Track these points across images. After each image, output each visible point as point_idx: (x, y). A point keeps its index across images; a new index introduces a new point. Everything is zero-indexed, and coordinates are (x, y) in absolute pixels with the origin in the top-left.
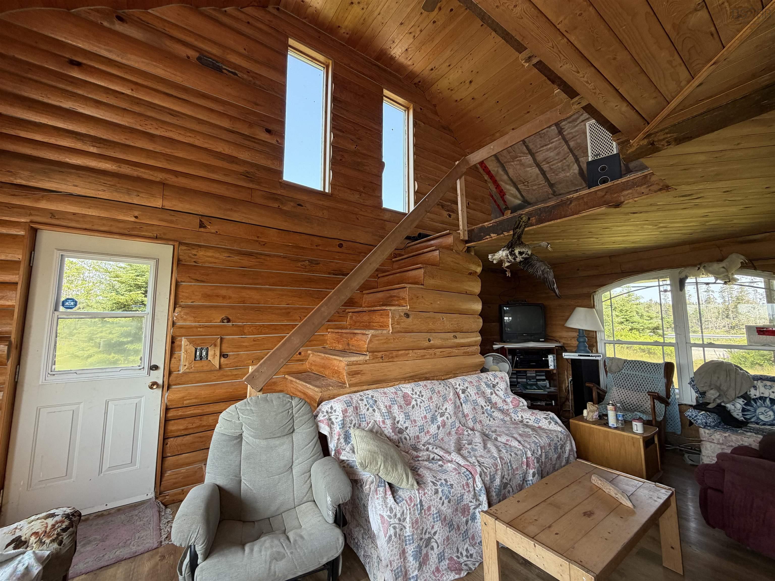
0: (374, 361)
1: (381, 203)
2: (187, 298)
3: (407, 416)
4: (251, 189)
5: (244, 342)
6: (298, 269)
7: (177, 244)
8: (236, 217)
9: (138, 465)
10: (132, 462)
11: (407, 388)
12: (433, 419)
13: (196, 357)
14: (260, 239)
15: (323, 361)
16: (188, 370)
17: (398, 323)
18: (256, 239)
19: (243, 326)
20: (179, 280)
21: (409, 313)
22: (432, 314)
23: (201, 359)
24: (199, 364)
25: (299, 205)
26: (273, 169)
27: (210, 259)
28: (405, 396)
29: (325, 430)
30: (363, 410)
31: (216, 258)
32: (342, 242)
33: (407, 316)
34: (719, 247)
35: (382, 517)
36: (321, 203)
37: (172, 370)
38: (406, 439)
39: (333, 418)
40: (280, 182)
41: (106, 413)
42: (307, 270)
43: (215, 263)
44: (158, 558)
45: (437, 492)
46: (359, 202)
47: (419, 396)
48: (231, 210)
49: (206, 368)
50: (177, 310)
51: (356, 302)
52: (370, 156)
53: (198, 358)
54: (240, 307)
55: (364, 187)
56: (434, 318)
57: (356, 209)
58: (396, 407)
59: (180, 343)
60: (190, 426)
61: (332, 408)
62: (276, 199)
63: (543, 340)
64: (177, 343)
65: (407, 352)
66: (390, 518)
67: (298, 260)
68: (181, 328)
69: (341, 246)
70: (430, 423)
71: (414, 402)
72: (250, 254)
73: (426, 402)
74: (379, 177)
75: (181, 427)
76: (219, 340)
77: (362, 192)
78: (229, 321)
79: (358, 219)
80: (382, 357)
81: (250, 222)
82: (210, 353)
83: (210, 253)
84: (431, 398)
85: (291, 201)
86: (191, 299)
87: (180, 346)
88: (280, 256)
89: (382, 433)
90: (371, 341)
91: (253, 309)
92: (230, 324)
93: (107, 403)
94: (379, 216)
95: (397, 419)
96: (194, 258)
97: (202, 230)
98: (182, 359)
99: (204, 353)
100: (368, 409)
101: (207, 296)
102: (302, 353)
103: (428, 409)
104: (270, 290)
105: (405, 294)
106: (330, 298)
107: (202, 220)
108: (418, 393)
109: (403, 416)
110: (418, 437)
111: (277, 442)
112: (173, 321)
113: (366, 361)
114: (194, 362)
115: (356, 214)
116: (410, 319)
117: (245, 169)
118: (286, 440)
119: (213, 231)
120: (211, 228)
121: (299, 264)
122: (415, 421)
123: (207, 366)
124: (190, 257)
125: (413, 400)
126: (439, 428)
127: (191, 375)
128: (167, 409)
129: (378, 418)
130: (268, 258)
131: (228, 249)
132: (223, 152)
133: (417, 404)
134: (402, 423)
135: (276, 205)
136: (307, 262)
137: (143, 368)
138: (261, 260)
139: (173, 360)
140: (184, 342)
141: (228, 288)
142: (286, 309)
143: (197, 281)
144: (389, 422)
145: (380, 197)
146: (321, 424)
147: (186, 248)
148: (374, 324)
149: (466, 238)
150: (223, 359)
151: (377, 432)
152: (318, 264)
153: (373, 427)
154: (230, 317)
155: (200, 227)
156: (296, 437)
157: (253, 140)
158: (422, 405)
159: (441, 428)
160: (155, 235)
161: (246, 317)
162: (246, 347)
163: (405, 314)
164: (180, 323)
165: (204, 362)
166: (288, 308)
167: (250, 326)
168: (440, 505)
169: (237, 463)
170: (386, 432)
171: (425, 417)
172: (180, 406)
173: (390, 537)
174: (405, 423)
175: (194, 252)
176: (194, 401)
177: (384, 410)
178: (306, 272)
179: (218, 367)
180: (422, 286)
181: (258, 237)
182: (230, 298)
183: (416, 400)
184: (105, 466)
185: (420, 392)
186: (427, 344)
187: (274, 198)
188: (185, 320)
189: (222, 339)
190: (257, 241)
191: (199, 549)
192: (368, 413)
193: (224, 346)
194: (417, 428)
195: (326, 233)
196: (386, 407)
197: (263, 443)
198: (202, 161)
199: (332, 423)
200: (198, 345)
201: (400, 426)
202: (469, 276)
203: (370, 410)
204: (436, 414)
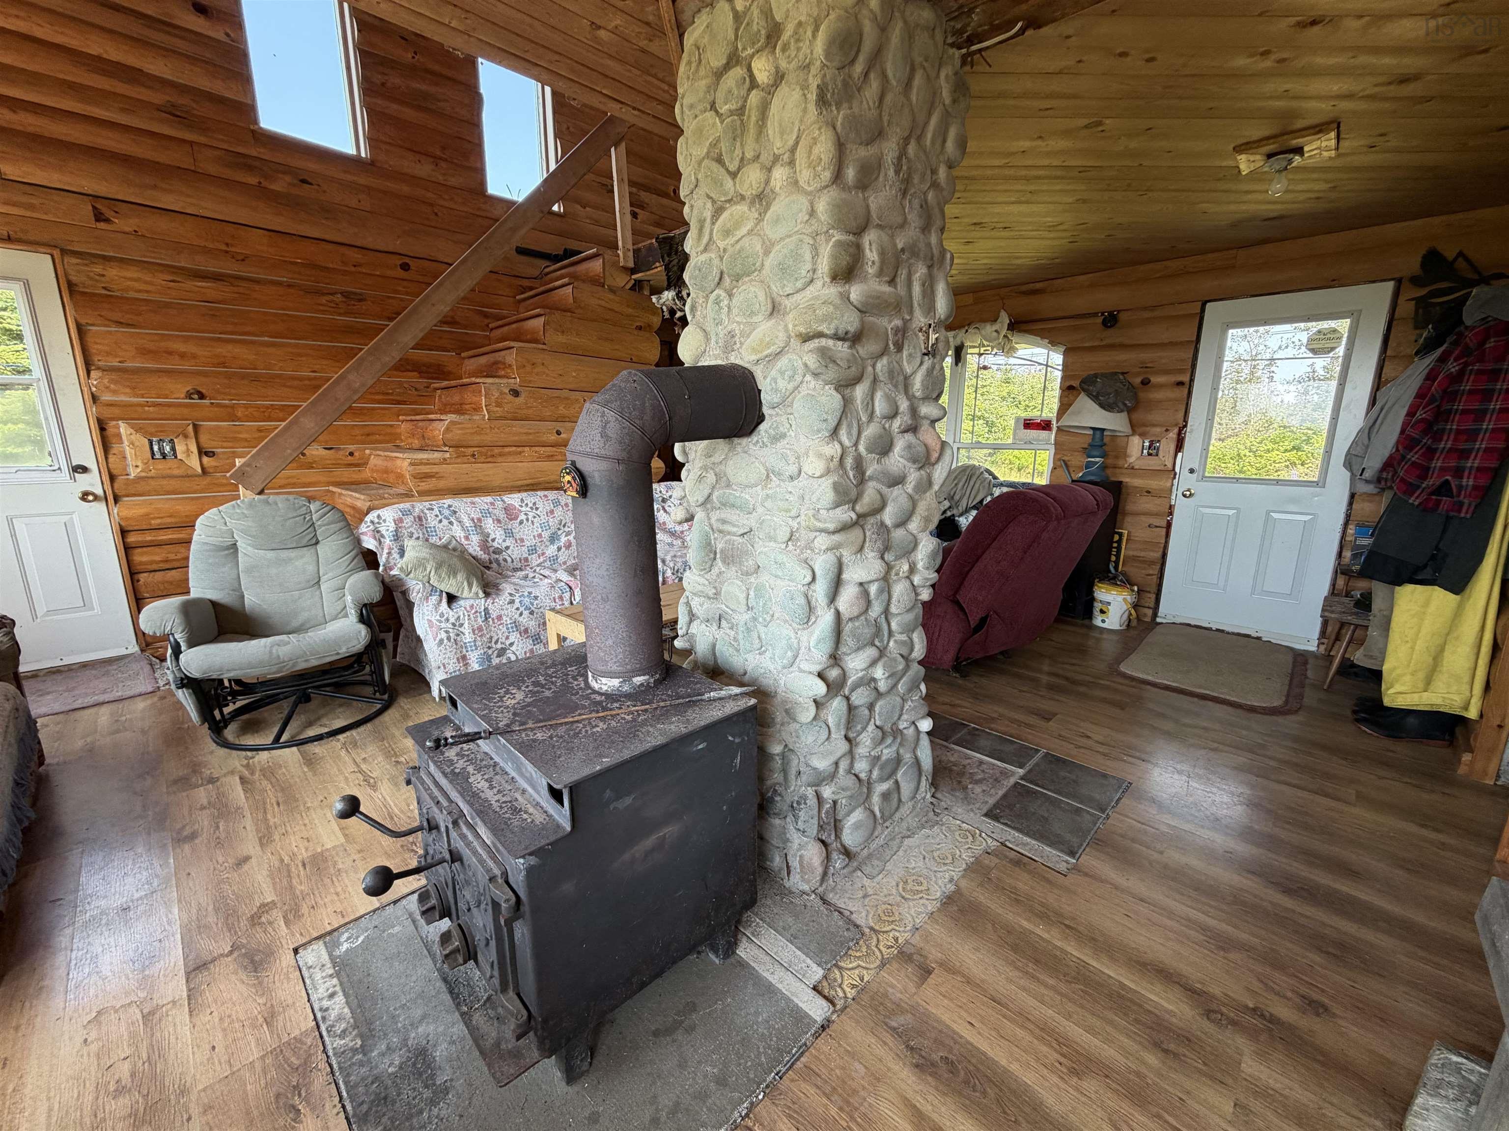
0: (459, 460)
1: (482, 183)
2: (108, 354)
3: (509, 533)
4: (191, 143)
5: (239, 433)
6: (321, 308)
7: (57, 253)
8: (168, 201)
9: (97, 610)
10: (86, 604)
11: (513, 499)
12: (553, 539)
13: (153, 454)
14: (233, 249)
15: (385, 464)
16: (143, 474)
17: (499, 405)
18: (224, 248)
19: (233, 407)
20: (83, 321)
21: (519, 389)
22: (565, 393)
23: (164, 458)
24: (161, 465)
25: (304, 181)
26: (228, 99)
27: (136, 285)
28: (507, 509)
29: (369, 543)
30: (432, 522)
31: (146, 283)
32: (407, 260)
33: (516, 393)
34: (1002, 299)
35: (430, 621)
36: (349, 177)
37: (115, 472)
38: (505, 560)
39: (383, 530)
40: (253, 131)
41: (13, 535)
42: (342, 311)
43: (147, 292)
44: (156, 699)
45: (512, 602)
46: (433, 179)
47: (532, 508)
48: (155, 187)
49: (176, 472)
50: (93, 373)
51: (450, 373)
52: (449, 78)
53: (158, 456)
54: (220, 373)
55: (443, 148)
56: (567, 398)
57: (429, 195)
58: (490, 520)
59: (116, 430)
60: (172, 556)
61: (379, 517)
62: (250, 168)
64: (110, 431)
65: (519, 449)
66: (440, 622)
67: (319, 293)
68: (111, 405)
69: (405, 267)
70: (548, 543)
71: (522, 517)
72: (217, 278)
73: (542, 517)
74: (475, 125)
75: (157, 558)
76: (191, 427)
77: (441, 158)
78: (202, 396)
79: (436, 214)
80: (474, 455)
81: (202, 212)
82: (180, 448)
83: (132, 273)
84: (552, 512)
85: (284, 173)
86: (116, 356)
87: (119, 435)
88: (280, 284)
89: (464, 551)
90: (447, 429)
91: (243, 377)
92: (206, 402)
93: (10, 521)
94: (479, 209)
95: (492, 536)
96: (102, 282)
97: (102, 225)
98: (128, 456)
99: (167, 449)
100: (440, 521)
101: (144, 352)
102: (356, 454)
103: (545, 526)
104: (273, 345)
105: (511, 357)
106: (362, 359)
107: (98, 206)
108: (530, 505)
109: (502, 532)
110: (526, 560)
111: (292, 554)
112: (92, 394)
113: (445, 459)
114: (151, 461)
115: (431, 205)
116: (520, 400)
117: (168, 98)
118: (308, 553)
119: (127, 229)
120: (119, 223)
121: (324, 300)
122: (522, 540)
123: (178, 468)
124: (91, 279)
125: (522, 514)
126: (559, 549)
127: (152, 483)
128: (124, 532)
129: (458, 532)
130: (257, 287)
131: (167, 266)
132: (105, 56)
133: (527, 520)
134: (500, 541)
135: (253, 180)
136: (339, 296)
137: (59, 469)
138: (241, 290)
139: (112, 459)
140: (124, 429)
141: (186, 339)
142: (310, 379)
143: (119, 323)
144: (475, 539)
145: (479, 172)
146: (363, 538)
147: (78, 261)
148: (467, 407)
149: (631, 264)
150: (206, 459)
151: (455, 550)
152: (360, 300)
153: (449, 543)
154: (204, 391)
155: (98, 220)
156: (323, 549)
157: (167, 29)
158: (535, 520)
159: (563, 549)
160: (5, 233)
161: (233, 391)
162: (246, 440)
163: (511, 390)
164: (106, 397)
165: (170, 463)
166: (315, 378)
167: (246, 407)
168: (517, 616)
169: (235, 576)
170: (471, 550)
171: (540, 536)
172: (145, 527)
173: (441, 641)
174: (504, 541)
175: (98, 269)
176: (169, 520)
177: (468, 523)
178: (340, 314)
179: (199, 470)
180: (544, 347)
181: (227, 245)
182: (194, 356)
183: (526, 514)
184: (41, 611)
185: (535, 504)
186: (553, 438)
187: (245, 163)
188: (115, 392)
189: (196, 428)
190: (227, 252)
191: (180, 637)
192: (440, 526)
193: (203, 438)
194: (525, 549)
195: (369, 241)
196: (473, 520)
197: (271, 555)
198: (61, 76)
199: (383, 536)
200: (152, 435)
201: (495, 544)
202: (636, 332)
203: (445, 522)
204: (559, 532)
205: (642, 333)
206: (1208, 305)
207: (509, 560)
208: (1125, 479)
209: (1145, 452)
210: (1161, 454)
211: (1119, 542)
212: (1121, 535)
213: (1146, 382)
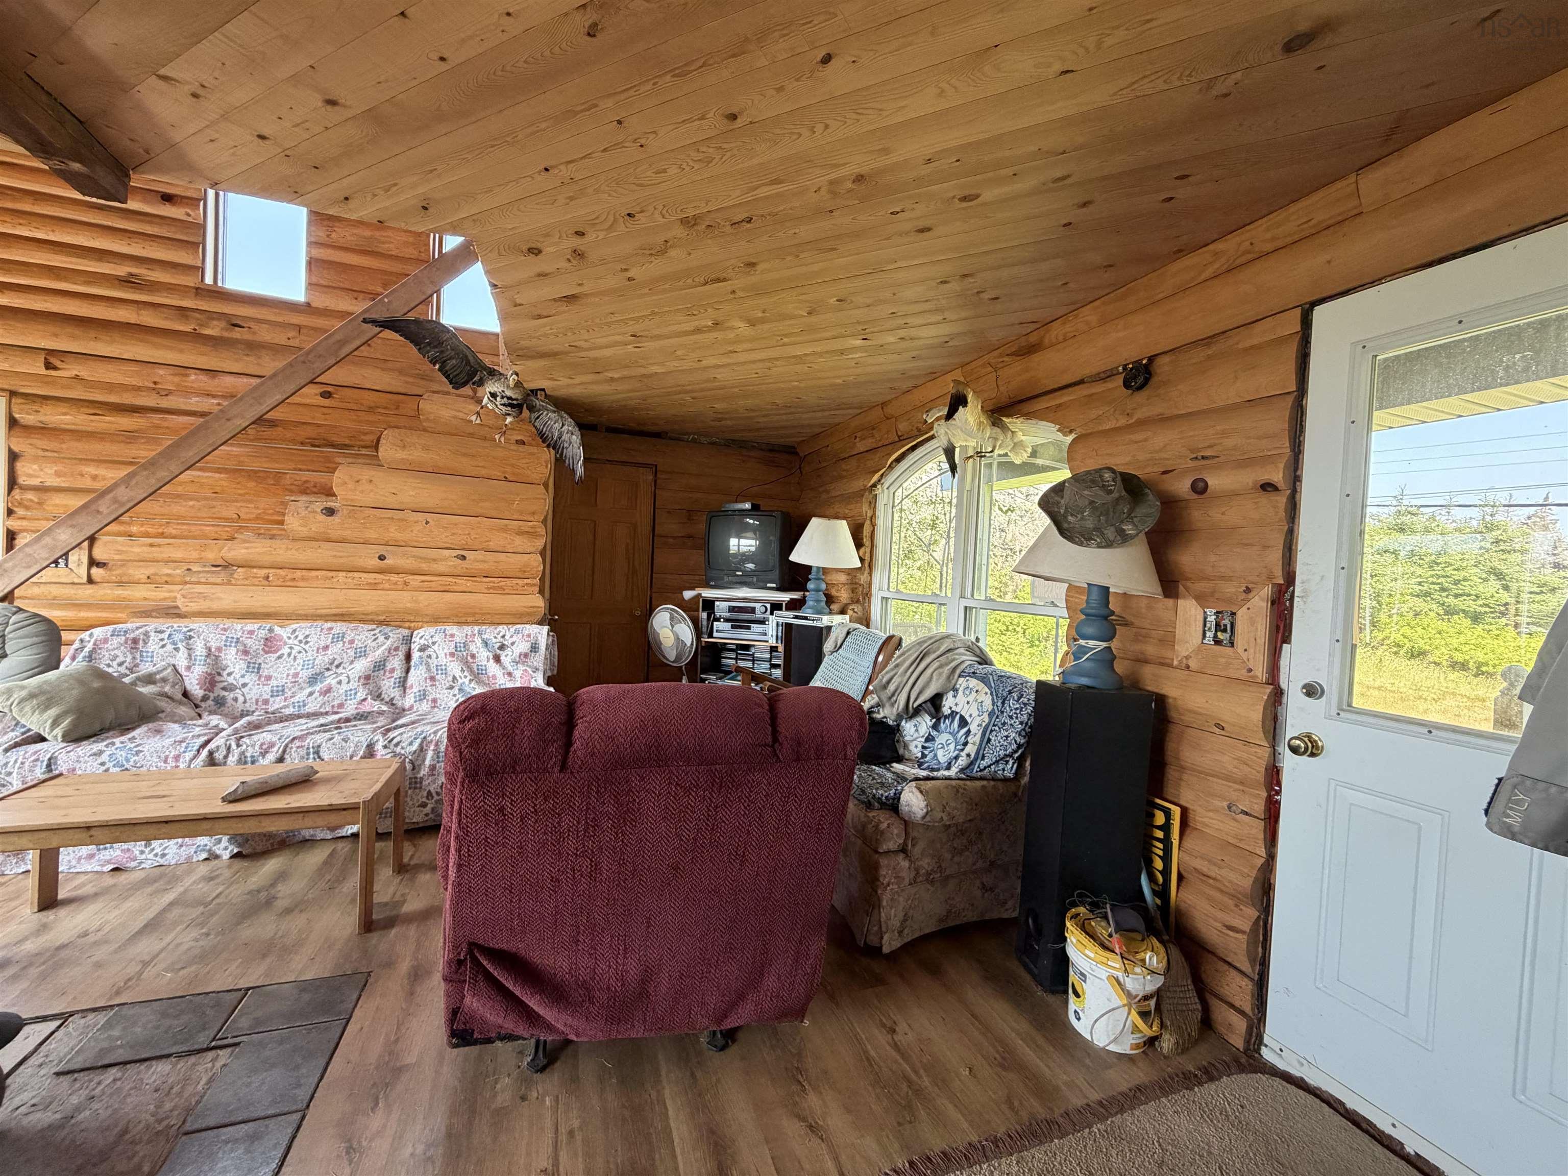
0: (245, 582)
2: (32, 475)
3: (255, 669)
4: (140, 303)
5: (133, 547)
7: (7, 395)
8: (109, 350)
12: (315, 680)
14: (157, 386)
17: (308, 524)
18: (152, 385)
19: (130, 523)
20: (14, 448)
21: (338, 508)
25: (236, 325)
26: (180, 265)
28: (268, 639)
31: (72, 416)
32: (330, 389)
33: (330, 512)
36: (283, 319)
40: (199, 288)
43: (73, 424)
47: (300, 642)
48: (98, 339)
50: (13, 492)
58: (233, 651)
62: (188, 318)
63: (774, 585)
64: (17, 541)
65: (331, 574)
68: (25, 519)
69: (325, 394)
70: (303, 685)
71: (284, 651)
72: (135, 410)
73: (309, 654)
80: (267, 578)
82: (73, 560)
83: (64, 408)
84: (327, 648)
85: (219, 319)
86: (38, 477)
88: (195, 413)
95: (228, 669)
96: (37, 417)
97: (53, 373)
99: (62, 560)
100: (164, 646)
101: (61, 474)
103: (308, 664)
107: (49, 357)
108: (301, 637)
109: (246, 666)
110: (265, 702)
112: (9, 509)
116: (337, 519)
117: (129, 270)
119: (70, 374)
120: (66, 370)
122: (269, 678)
123: (68, 577)
124: (30, 415)
125: (286, 647)
127: (43, 588)
129: (180, 660)
131: (95, 402)
133: (289, 654)
134: (238, 676)
135: (191, 329)
138: (157, 421)
141: (100, 463)
143: (46, 450)
144: (199, 670)
147: (23, 401)
150: (94, 568)
152: (273, 427)
155: (47, 368)
157: (140, 217)
158: (299, 656)
159: (321, 694)
162: (137, 554)
163: (326, 508)
164: (21, 512)
165: (62, 573)
167: (144, 524)
171: (297, 675)
175: (37, 407)
177: (200, 651)
179: (85, 580)
181: (156, 383)
183: (291, 648)
185: (308, 636)
186: (372, 563)
187: (185, 315)
190: (154, 389)
192: (161, 651)
193: (96, 550)
194: (267, 689)
196: (209, 648)
201: (231, 680)
202: (514, 447)
203: (169, 647)
204: (327, 674)
205: (521, 448)
206: (1318, 311)
207: (241, 699)
208: (1170, 690)
209: (1209, 634)
210: (1239, 641)
211: (1166, 828)
212: (1168, 813)
213: (1200, 487)
